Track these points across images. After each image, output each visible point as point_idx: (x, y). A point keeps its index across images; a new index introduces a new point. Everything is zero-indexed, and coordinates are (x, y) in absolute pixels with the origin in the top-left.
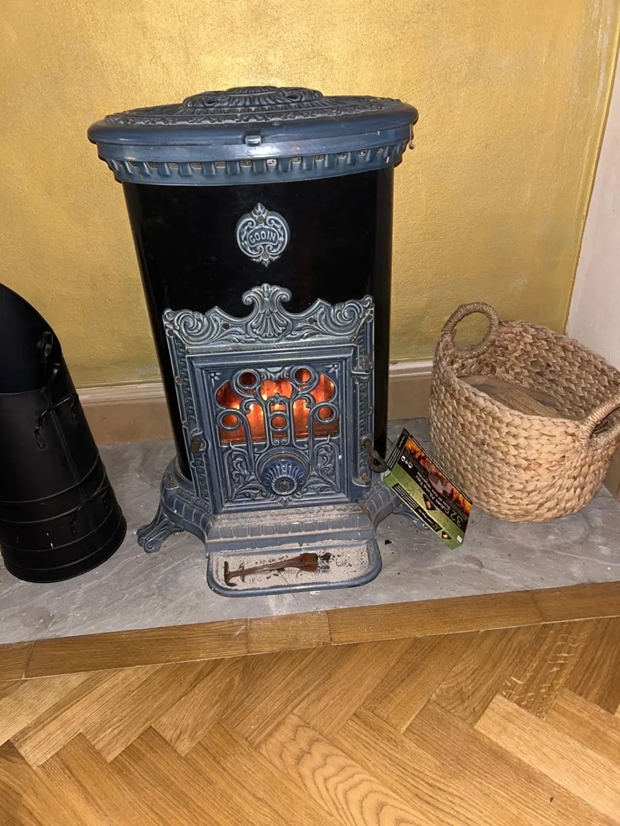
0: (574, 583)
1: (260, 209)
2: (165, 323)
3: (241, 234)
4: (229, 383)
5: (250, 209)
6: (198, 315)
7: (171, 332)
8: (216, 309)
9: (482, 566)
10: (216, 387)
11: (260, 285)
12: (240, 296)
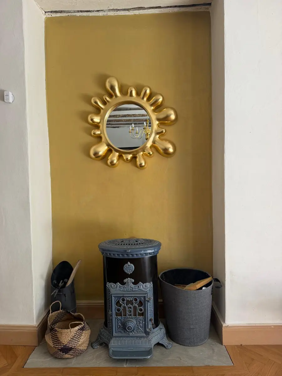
0: (204, 365)
1: (129, 263)
2: (107, 285)
3: (125, 268)
4: (119, 301)
5: (127, 263)
6: (114, 284)
7: (108, 288)
8: (118, 283)
9: (181, 359)
10: (116, 301)
11: (128, 278)
12: (123, 281)
